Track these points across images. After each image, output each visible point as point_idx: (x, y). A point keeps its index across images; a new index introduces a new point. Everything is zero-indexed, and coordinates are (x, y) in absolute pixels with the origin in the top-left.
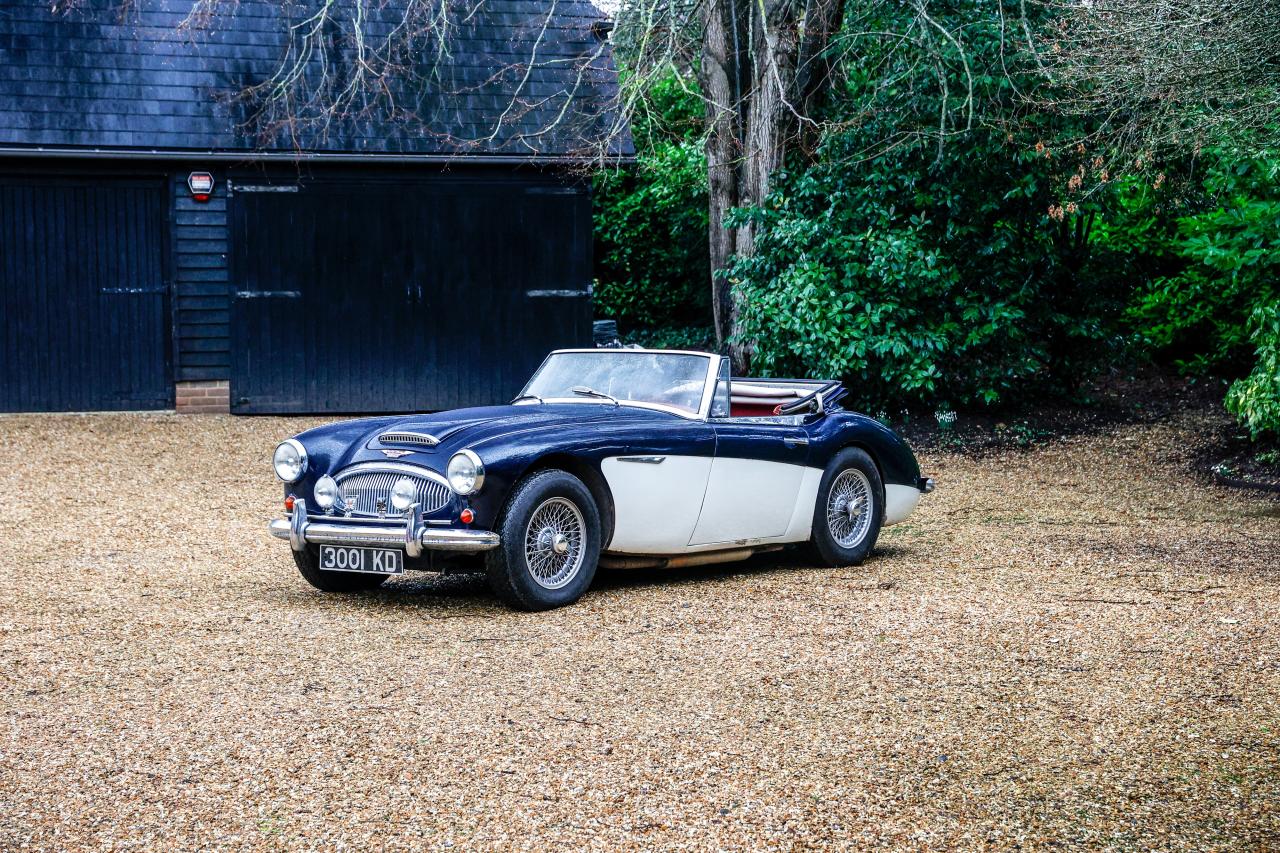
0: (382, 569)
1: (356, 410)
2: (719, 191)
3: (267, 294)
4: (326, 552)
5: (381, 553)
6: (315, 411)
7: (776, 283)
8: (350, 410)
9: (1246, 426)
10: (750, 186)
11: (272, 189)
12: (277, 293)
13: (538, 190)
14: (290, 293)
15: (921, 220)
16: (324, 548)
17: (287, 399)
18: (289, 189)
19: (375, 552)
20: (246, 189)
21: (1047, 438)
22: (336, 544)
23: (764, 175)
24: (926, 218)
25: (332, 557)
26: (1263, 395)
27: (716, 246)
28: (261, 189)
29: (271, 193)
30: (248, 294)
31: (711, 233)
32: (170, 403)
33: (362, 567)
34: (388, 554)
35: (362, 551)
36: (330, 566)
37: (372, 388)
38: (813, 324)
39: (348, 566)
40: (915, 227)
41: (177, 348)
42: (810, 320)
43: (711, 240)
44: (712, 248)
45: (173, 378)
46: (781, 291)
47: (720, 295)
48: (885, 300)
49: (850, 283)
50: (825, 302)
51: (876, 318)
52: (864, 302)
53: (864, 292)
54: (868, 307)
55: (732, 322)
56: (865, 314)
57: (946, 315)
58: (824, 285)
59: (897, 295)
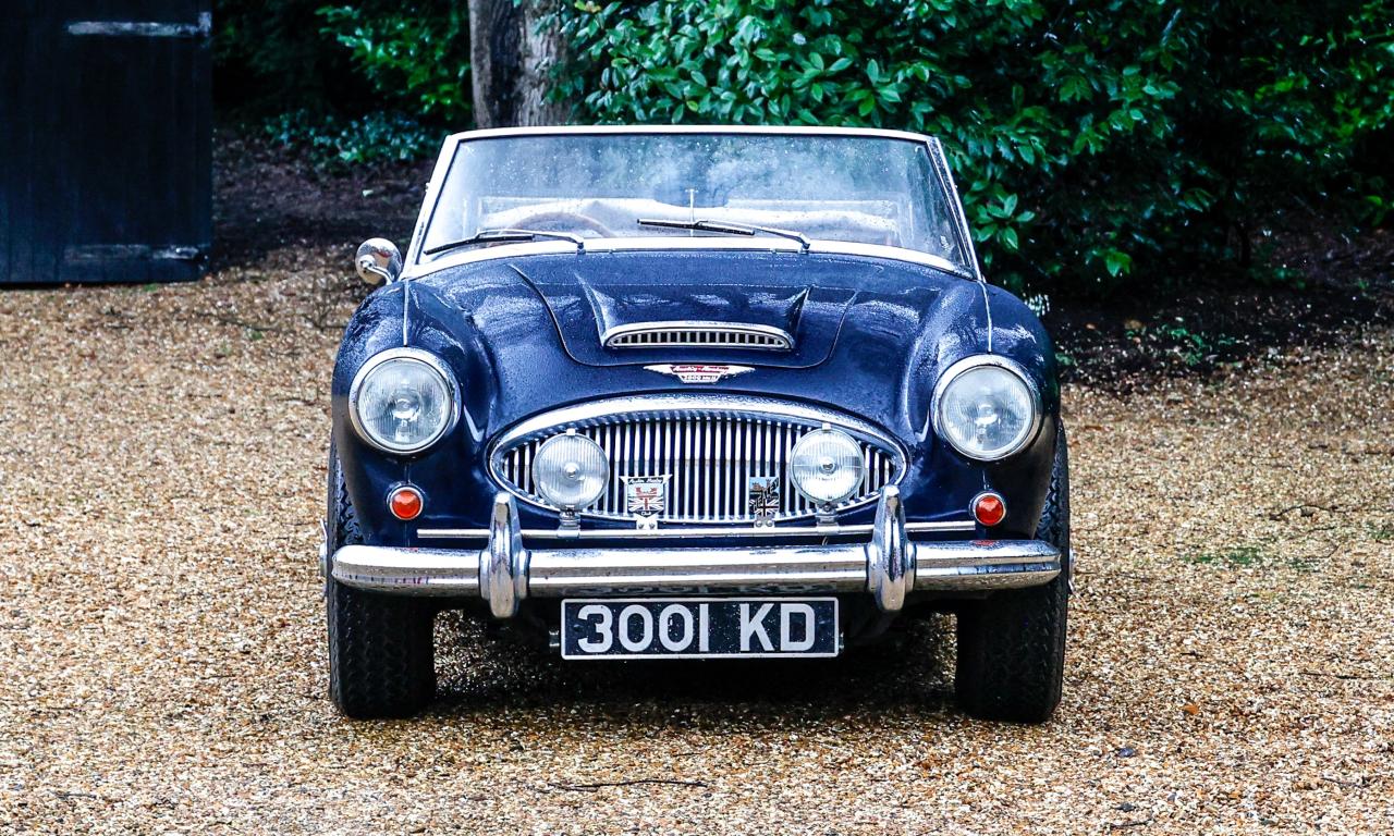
0: (767, 644)
4: (583, 614)
5: (766, 609)
7: (662, 13)
16: (573, 610)
19: (744, 610)
21: (1239, 352)
22: (616, 597)
25: (604, 628)
33: (704, 644)
34: (786, 611)
35: (704, 610)
36: (593, 651)
38: (765, 105)
39: (656, 645)
42: (758, 93)
46: (674, 31)
47: (492, 41)
48: (910, 56)
49: (828, 18)
50: (785, 57)
51: (891, 94)
52: (864, 60)
53: (855, 36)
54: (873, 69)
55: (520, 98)
56: (866, 83)
57: (1016, 91)
58: (778, 21)
59: (929, 45)
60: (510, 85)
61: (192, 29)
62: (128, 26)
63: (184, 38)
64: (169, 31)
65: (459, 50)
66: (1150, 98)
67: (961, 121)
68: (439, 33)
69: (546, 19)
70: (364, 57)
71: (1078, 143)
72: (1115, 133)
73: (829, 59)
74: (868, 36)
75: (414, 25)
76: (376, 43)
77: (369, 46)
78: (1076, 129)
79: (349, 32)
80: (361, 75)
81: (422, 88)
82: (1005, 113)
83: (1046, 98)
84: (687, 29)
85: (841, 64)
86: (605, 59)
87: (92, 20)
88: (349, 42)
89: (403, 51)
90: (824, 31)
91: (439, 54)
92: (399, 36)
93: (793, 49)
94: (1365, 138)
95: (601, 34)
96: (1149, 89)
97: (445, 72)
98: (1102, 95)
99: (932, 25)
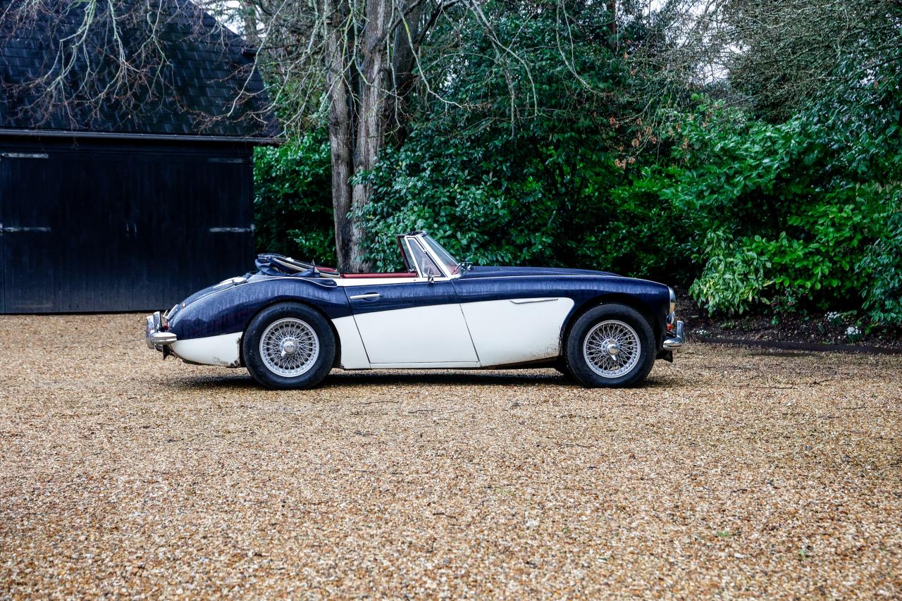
1: (91, 310)
2: (340, 162)
3: (26, 229)
6: (61, 311)
8: (87, 311)
9: (706, 307)
10: (362, 158)
11: (29, 156)
12: (33, 229)
13: (216, 160)
14: (43, 229)
15: (490, 178)
17: (41, 303)
18: (42, 156)
20: (11, 155)
23: (372, 151)
24: (493, 177)
26: (718, 287)
27: (338, 198)
28: (21, 155)
29: (29, 159)
30: (13, 229)
31: (334, 190)
37: (102, 295)
40: (486, 183)
43: (334, 194)
44: (334, 200)
46: (398, 224)
47: (342, 231)
48: (470, 230)
49: (445, 219)
50: (431, 231)
51: (464, 242)
52: (456, 232)
53: (453, 225)
54: (459, 234)
55: (351, 249)
56: (457, 239)
57: (504, 241)
58: (429, 220)
59: (476, 227)
60: (348, 245)
61: (248, 230)
62: (228, 229)
63: (246, 233)
64: (241, 230)
65: (333, 243)
66: (544, 242)
67: (486, 250)
68: (326, 237)
69: (358, 223)
70: (302, 245)
71: (522, 256)
72: (534, 253)
73: (445, 232)
74: (457, 226)
75: (318, 235)
76: (306, 241)
77: (304, 242)
78: (521, 252)
79: (298, 237)
80: (302, 252)
81: (321, 255)
82: (499, 246)
83: (513, 243)
84: (401, 224)
85: (449, 233)
86: (377, 233)
87: (218, 227)
88: (297, 240)
89: (315, 243)
90: (443, 223)
91: (326, 244)
92: (313, 238)
93: (434, 229)
94: (616, 259)
95: (376, 226)
96: (544, 239)
97: (328, 250)
98: (530, 242)
99: (477, 221)
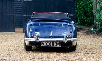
3: (28, 15)
14: (31, 15)
20: (25, 0)
30: (25, 15)
32: (14, 31)
41: (15, 23)
45: (14, 28)
